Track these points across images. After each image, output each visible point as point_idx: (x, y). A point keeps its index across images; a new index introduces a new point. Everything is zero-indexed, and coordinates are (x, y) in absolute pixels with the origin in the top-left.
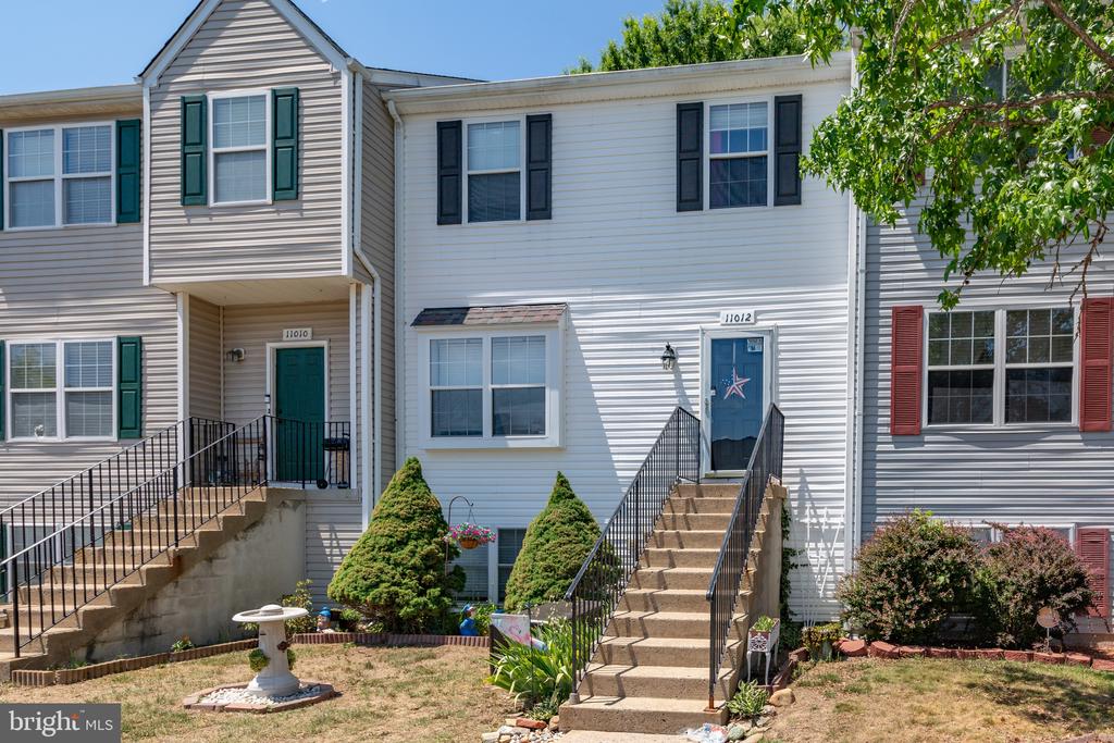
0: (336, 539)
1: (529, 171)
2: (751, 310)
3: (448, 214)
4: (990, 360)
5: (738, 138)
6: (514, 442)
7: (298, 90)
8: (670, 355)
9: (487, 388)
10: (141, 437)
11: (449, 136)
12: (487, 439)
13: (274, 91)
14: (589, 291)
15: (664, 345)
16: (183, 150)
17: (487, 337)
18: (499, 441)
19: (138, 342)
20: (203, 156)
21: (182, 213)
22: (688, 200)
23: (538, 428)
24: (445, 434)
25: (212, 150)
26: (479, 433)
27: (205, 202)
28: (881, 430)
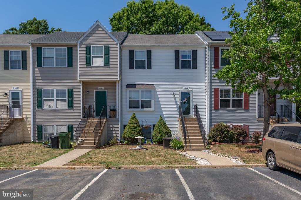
0: (114, 127)
1: (147, 60)
2: (188, 87)
3: (131, 67)
4: (230, 97)
5: (186, 56)
6: (145, 109)
7: (109, 46)
8: (174, 94)
9: (141, 99)
10: (72, 108)
11: (132, 53)
12: (140, 109)
13: (105, 46)
14: (159, 82)
15: (173, 92)
16: (86, 55)
17: (140, 90)
18: (142, 109)
19: (72, 90)
20: (90, 57)
21: (86, 67)
22: (177, 67)
23: (150, 107)
24: (132, 108)
25: (92, 56)
26: (139, 108)
27: (91, 65)
28: (212, 109)
